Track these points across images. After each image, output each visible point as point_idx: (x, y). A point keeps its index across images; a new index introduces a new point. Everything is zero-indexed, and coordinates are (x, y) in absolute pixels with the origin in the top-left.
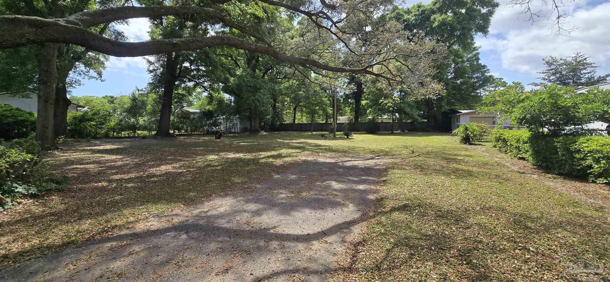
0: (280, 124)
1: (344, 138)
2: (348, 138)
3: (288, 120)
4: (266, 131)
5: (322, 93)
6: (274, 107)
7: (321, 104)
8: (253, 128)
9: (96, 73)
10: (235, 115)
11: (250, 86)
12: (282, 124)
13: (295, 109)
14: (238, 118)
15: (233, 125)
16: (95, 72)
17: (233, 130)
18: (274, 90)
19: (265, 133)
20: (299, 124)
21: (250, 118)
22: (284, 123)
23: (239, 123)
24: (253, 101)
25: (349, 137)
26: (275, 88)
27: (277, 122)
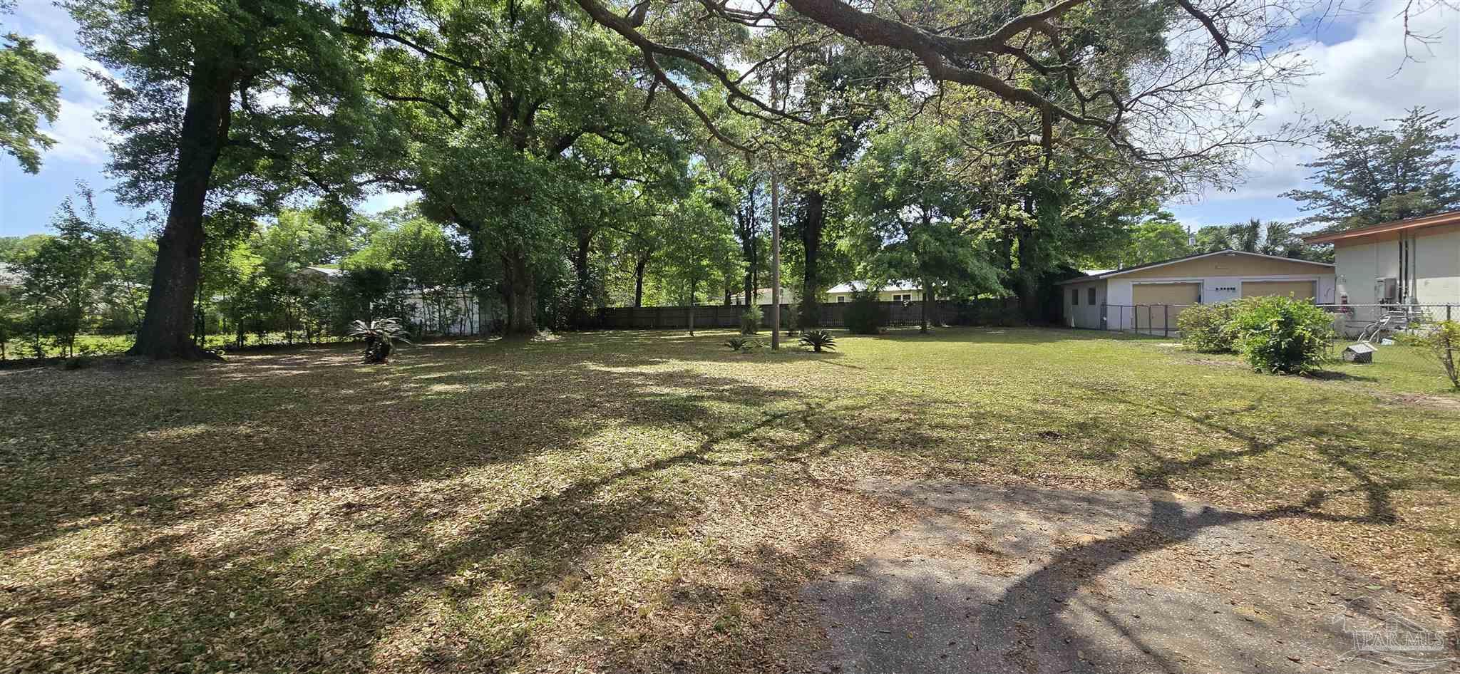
0: (598, 310)
1: (807, 351)
2: (818, 350)
3: (620, 298)
4: (554, 331)
5: (718, 219)
6: (581, 263)
7: (717, 251)
8: (515, 322)
9: (15, 157)
10: (462, 285)
11: (492, 184)
12: (603, 311)
13: (640, 269)
14: (473, 292)
15: (457, 312)
16: (12, 153)
17: (455, 330)
18: (575, 198)
19: (551, 338)
20: (650, 309)
21: (505, 293)
22: (609, 306)
23: (476, 308)
24: (501, 230)
25: (823, 348)
26: (578, 191)
27: (590, 304)
